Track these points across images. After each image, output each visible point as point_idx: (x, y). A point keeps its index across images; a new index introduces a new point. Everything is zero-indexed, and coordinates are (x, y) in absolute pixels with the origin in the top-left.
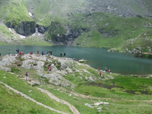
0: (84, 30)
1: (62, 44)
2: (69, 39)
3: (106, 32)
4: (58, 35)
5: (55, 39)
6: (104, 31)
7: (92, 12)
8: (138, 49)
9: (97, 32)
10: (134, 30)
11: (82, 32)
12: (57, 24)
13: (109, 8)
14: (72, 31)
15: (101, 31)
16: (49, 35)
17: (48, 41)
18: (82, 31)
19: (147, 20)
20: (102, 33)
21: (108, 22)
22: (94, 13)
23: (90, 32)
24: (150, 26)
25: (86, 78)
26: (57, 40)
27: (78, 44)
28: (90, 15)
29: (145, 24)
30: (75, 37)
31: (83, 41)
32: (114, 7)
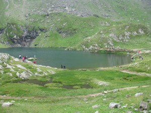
0: (42, 30)
1: (19, 45)
2: (26, 40)
3: (64, 32)
4: (15, 37)
5: (11, 40)
6: (62, 30)
7: (49, 13)
8: (95, 46)
9: (55, 32)
10: (92, 29)
11: (40, 33)
12: (13, 25)
13: (67, 8)
14: (29, 32)
15: (60, 31)
16: (6, 37)
17: (4, 43)
18: (39, 31)
19: (104, 19)
20: (60, 33)
21: (65, 22)
22: (52, 14)
23: (48, 33)
24: (107, 25)
25: (18, 74)
26: (14, 42)
27: (36, 45)
28: (48, 15)
29: (102, 23)
30: (32, 38)
31: (41, 42)
32: (73, 7)
